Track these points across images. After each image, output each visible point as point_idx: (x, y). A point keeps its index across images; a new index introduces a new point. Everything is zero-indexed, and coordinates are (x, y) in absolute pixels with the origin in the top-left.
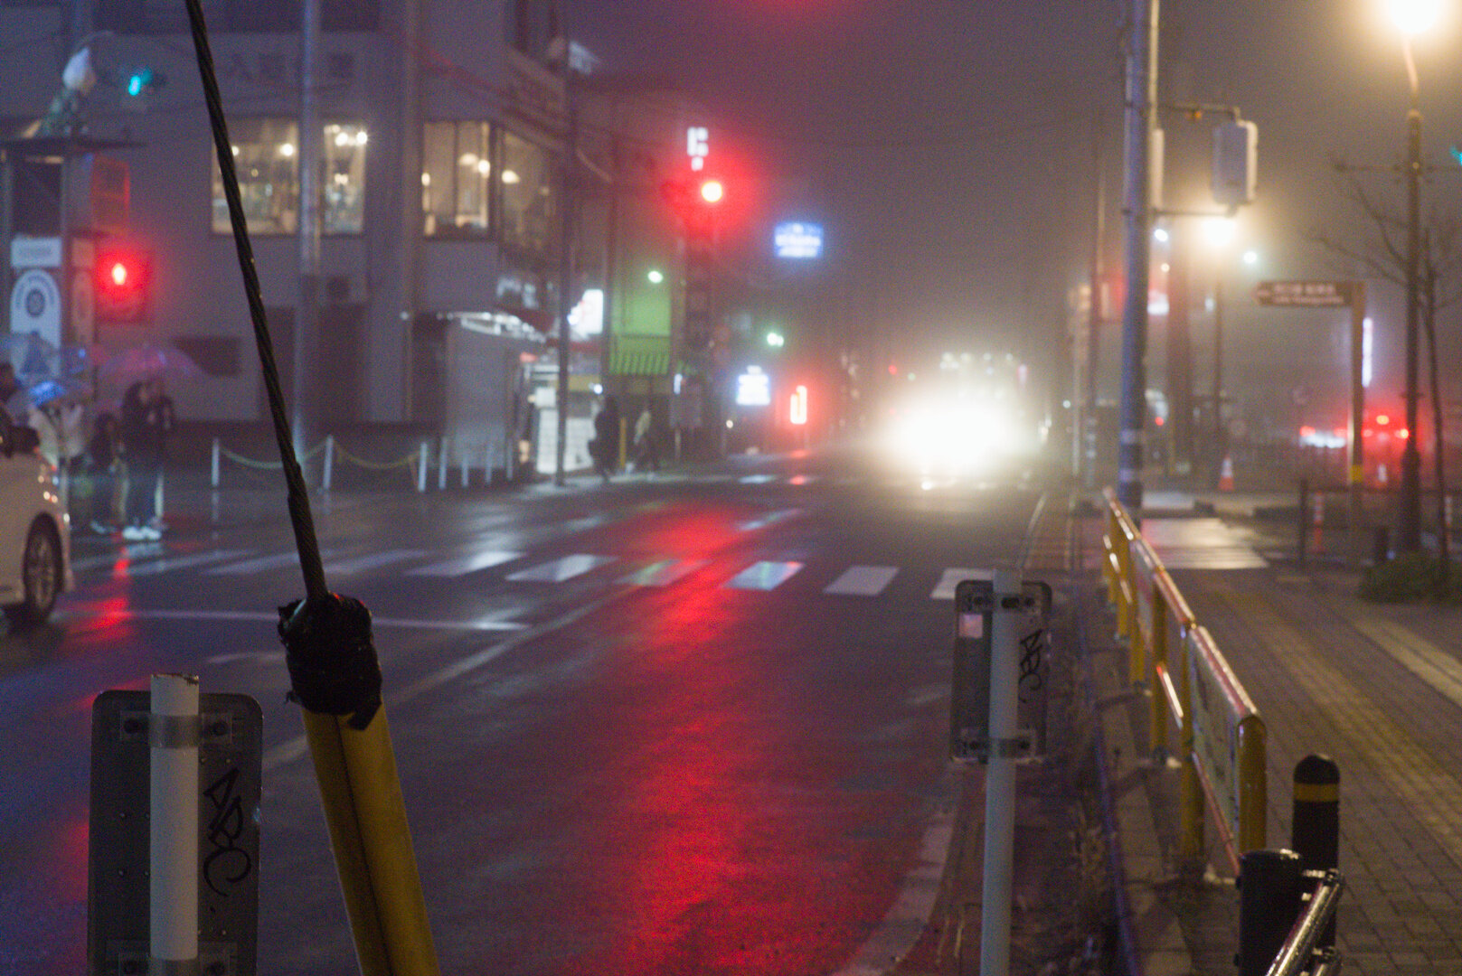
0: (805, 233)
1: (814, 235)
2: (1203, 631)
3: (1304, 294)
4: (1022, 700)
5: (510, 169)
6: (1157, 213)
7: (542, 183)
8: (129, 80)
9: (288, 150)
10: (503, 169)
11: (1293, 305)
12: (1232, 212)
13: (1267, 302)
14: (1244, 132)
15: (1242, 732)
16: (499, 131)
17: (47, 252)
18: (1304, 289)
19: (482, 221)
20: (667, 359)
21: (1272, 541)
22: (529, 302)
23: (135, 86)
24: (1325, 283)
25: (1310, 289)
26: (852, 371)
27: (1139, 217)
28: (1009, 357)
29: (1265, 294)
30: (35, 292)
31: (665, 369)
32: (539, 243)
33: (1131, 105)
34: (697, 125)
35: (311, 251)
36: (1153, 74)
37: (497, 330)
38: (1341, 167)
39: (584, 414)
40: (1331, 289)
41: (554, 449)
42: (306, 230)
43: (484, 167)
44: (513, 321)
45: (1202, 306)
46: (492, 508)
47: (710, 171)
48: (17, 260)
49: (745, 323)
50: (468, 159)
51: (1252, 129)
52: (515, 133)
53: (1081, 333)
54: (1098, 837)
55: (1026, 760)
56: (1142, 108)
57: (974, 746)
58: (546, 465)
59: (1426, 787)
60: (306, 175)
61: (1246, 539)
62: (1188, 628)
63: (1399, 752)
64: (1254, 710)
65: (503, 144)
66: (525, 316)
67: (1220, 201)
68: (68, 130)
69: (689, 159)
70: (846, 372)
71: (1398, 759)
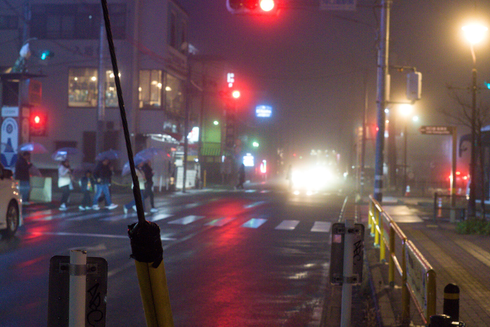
0: (266, 109)
1: (269, 109)
2: (410, 242)
3: (436, 130)
4: (355, 264)
5: (168, 86)
6: (388, 103)
7: (179, 91)
8: (42, 54)
9: (94, 79)
10: (166, 86)
11: (433, 134)
12: (413, 103)
13: (424, 133)
14: (417, 76)
15: (428, 275)
16: (165, 73)
17: (14, 112)
18: (436, 129)
19: (159, 103)
20: (219, 151)
21: (424, 213)
22: (174, 131)
23: (44, 56)
24: (443, 126)
25: (438, 129)
26: (281, 155)
27: (382, 104)
28: (334, 151)
29: (423, 130)
30: (9, 125)
31: (219, 154)
32: (177, 111)
33: (379, 66)
34: (231, 72)
35: (102, 113)
36: (387, 56)
37: (163, 140)
38: (450, 88)
39: (192, 168)
40: (445, 129)
41: (182, 180)
42: (100, 105)
43: (160, 85)
44: (169, 137)
45: (400, 135)
46: (161, 200)
47: (235, 88)
48: (4, 114)
49: (245, 139)
50: (154, 83)
51: (420, 75)
52: (170, 74)
53: (360, 143)
54: (374, 311)
55: (355, 284)
56: (383, 67)
57: (338, 279)
58: (179, 185)
59: (482, 296)
60: (100, 87)
61: (416, 213)
62: (405, 241)
63: (472, 284)
64: (431, 268)
65: (166, 78)
66: (173, 135)
67: (409, 99)
68: (21, 71)
69: (228, 83)
70: (279, 155)
71: (472, 286)
